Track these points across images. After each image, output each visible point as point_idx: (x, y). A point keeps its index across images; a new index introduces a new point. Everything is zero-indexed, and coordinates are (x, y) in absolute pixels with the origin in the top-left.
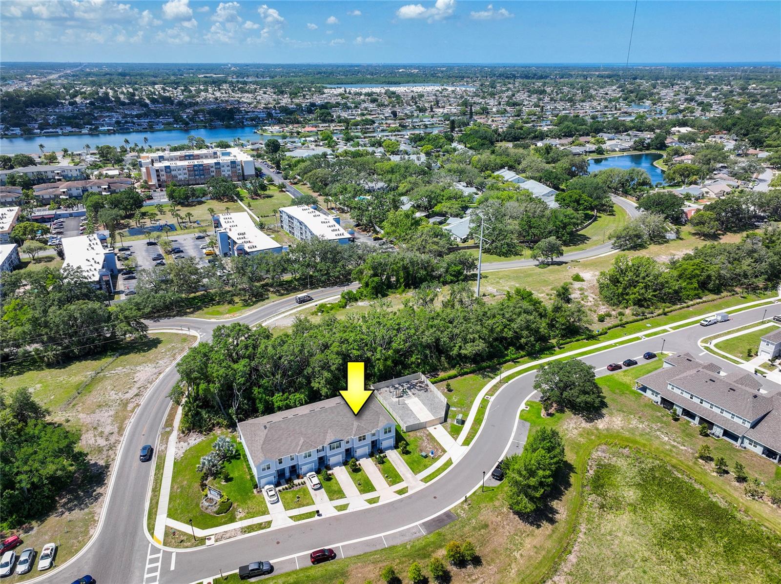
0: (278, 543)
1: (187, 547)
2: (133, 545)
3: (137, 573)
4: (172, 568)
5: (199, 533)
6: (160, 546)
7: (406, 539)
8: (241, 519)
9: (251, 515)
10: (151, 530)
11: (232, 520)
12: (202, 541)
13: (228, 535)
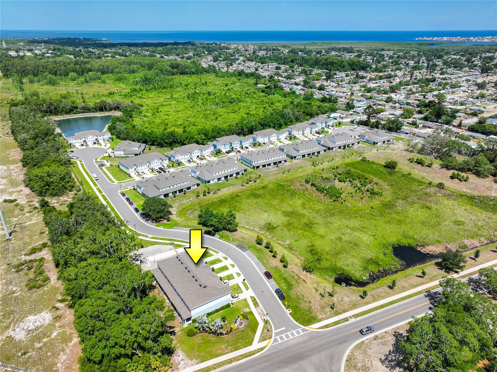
0: (263, 292)
1: (271, 327)
2: (274, 353)
3: (291, 342)
4: (284, 328)
5: (261, 325)
6: (272, 339)
7: (253, 255)
8: (250, 309)
9: (247, 306)
10: (262, 349)
11: (251, 313)
12: (266, 322)
13: (261, 312)
